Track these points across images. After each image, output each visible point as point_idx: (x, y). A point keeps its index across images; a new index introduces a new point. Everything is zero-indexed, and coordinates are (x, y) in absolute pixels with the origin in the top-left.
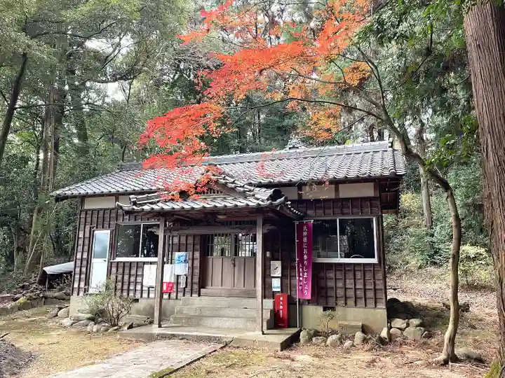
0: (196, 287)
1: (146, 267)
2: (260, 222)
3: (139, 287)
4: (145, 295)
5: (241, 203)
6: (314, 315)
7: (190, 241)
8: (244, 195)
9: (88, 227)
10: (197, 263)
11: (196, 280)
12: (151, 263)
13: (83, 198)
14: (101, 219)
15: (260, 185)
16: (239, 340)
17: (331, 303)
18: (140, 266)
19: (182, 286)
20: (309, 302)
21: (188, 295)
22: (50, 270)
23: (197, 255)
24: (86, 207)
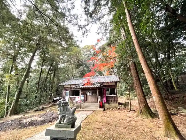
0: (85, 101)
1: (76, 98)
2: (98, 89)
3: (75, 102)
4: (76, 103)
5: (95, 86)
6: (106, 105)
7: (84, 93)
8: (95, 85)
9: (65, 91)
10: (85, 97)
11: (85, 100)
12: (77, 97)
13: (64, 85)
14: (67, 89)
15: (98, 83)
16: (96, 110)
17: (109, 103)
18: (75, 98)
19: (83, 101)
20: (106, 103)
21: (84, 103)
22: (55, 99)
23: (85, 95)
24: (64, 87)
